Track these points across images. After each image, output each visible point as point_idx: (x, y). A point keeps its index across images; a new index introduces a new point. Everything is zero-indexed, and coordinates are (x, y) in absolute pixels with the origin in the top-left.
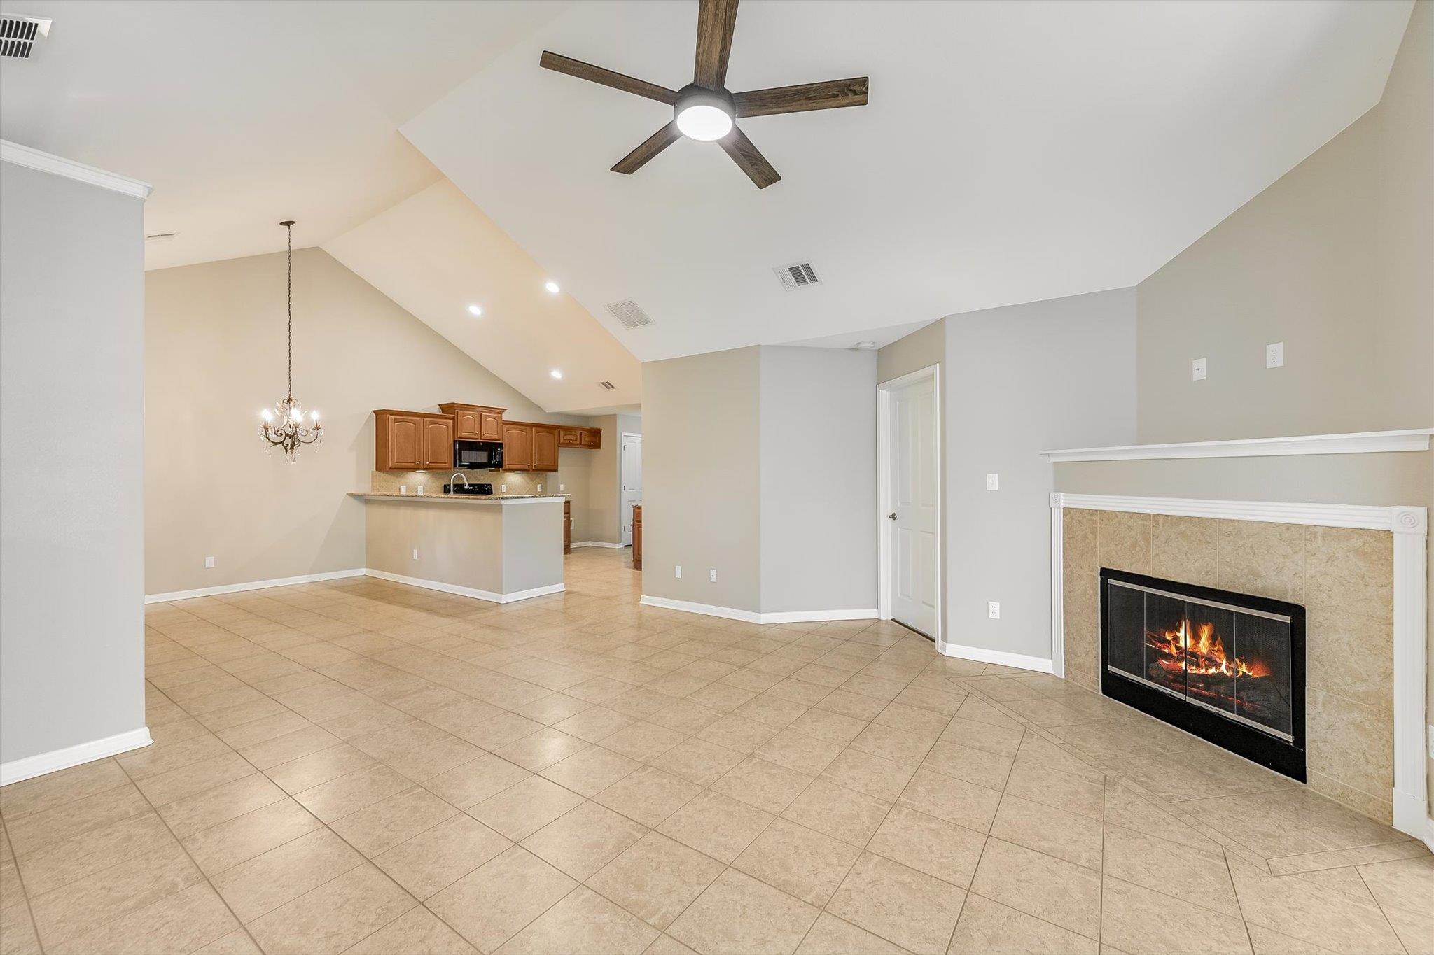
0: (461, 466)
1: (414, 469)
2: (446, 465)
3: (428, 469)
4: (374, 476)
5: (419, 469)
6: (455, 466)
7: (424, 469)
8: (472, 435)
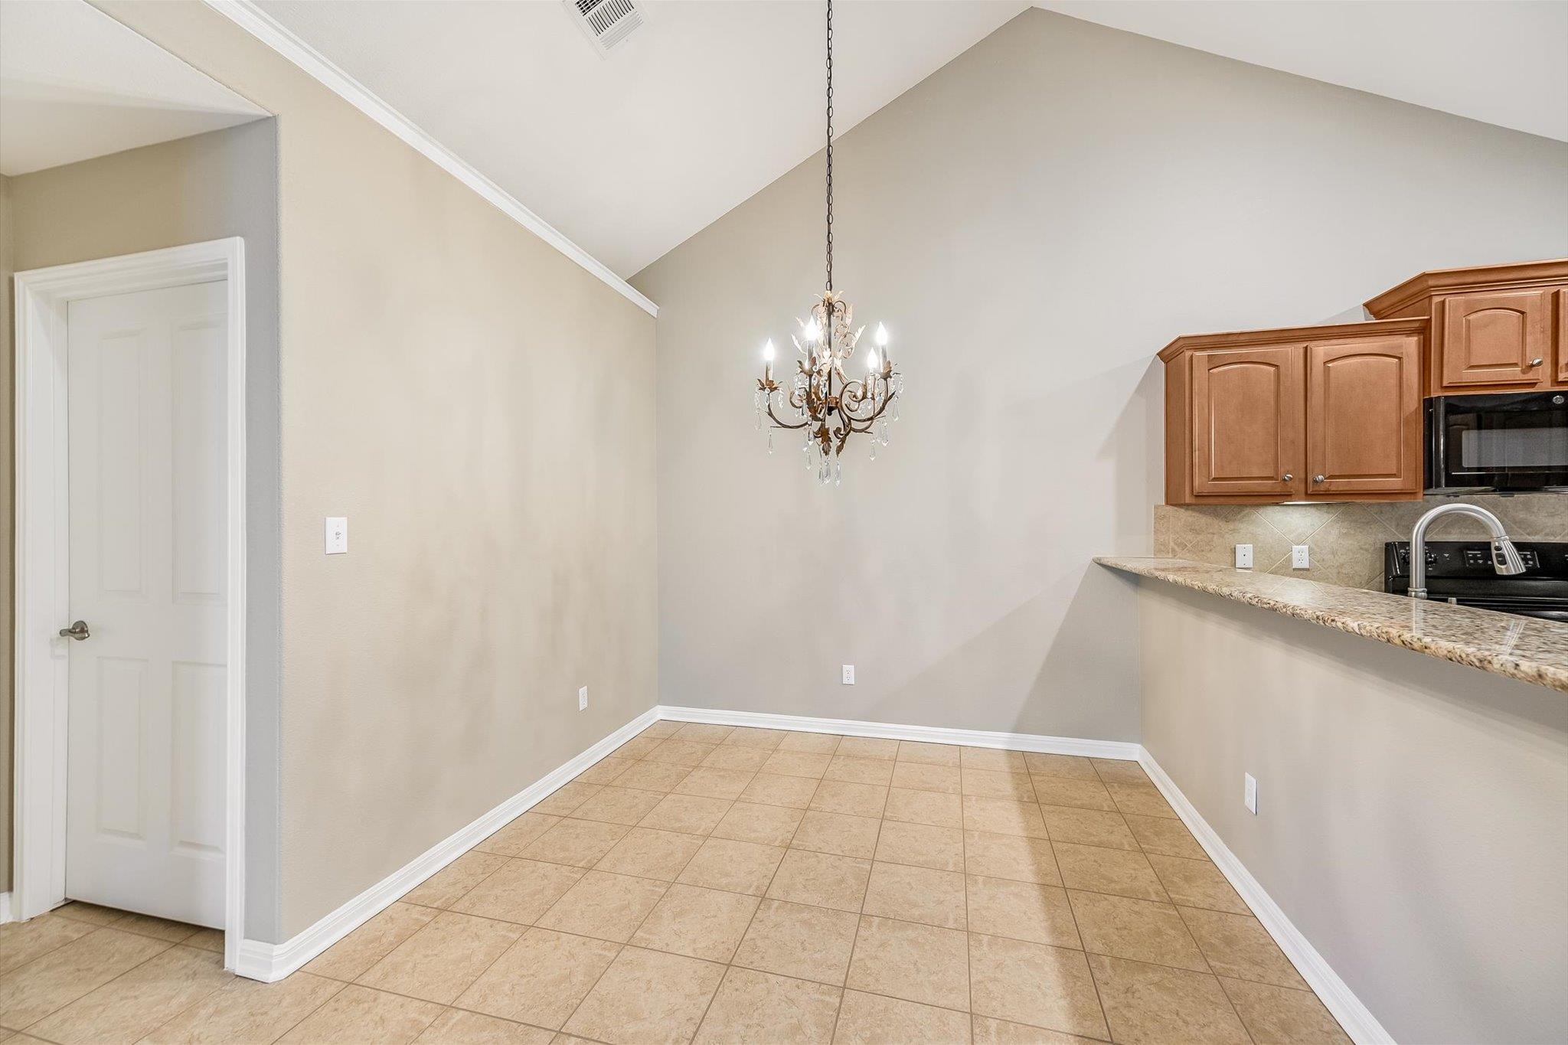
0: (1452, 481)
1: (1277, 497)
2: (1394, 484)
3: (1319, 495)
4: (1159, 518)
5: (1288, 496)
6: (1429, 483)
7: (1308, 495)
8: (1513, 374)
